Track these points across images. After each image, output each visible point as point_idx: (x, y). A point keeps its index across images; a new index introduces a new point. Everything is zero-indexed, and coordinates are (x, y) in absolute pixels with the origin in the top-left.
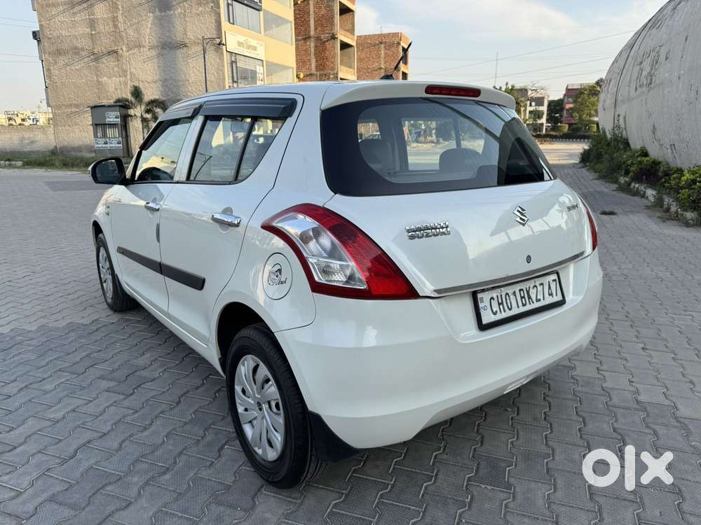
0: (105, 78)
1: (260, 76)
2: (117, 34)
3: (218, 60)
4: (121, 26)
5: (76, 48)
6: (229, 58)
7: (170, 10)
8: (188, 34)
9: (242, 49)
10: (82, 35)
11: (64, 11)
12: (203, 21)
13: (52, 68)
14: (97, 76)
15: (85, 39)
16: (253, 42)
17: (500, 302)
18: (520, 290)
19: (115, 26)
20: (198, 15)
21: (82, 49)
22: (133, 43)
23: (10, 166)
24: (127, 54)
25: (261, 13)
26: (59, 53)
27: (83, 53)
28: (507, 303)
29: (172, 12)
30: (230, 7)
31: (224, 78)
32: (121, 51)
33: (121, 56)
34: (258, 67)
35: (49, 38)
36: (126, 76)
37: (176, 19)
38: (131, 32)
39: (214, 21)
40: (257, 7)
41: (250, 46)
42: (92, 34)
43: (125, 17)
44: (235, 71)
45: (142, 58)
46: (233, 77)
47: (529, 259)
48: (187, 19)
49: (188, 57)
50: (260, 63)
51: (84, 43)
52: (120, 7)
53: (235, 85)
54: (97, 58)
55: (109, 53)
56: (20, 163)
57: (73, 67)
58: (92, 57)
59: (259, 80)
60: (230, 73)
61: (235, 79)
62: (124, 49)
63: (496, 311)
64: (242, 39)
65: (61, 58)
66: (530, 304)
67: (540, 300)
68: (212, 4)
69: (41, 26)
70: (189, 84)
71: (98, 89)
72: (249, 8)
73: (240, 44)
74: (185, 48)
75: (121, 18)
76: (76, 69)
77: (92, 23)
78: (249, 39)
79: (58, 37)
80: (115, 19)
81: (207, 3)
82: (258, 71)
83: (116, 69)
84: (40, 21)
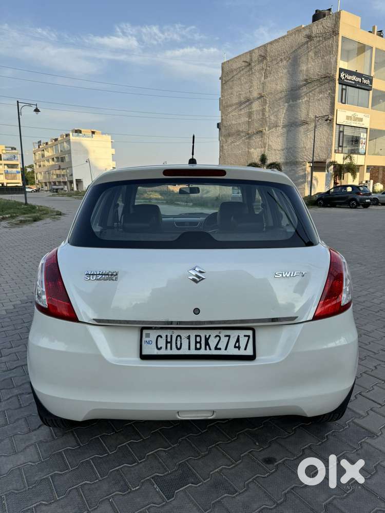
0: (253, 149)
1: (362, 141)
2: (263, 121)
3: (328, 131)
4: (267, 114)
5: (239, 131)
6: (338, 130)
7: (300, 100)
8: (310, 114)
9: (349, 121)
10: (243, 123)
11: (235, 109)
12: (321, 104)
13: (224, 145)
14: (248, 148)
15: (245, 125)
16: (360, 115)
17: (169, 340)
18: (196, 336)
19: (263, 114)
20: (319, 100)
21: (242, 132)
22: (272, 125)
23: (187, 206)
24: (268, 132)
25: (371, 92)
26: (229, 135)
27: (242, 134)
28: (176, 343)
29: (301, 100)
30: (344, 91)
31: (332, 144)
32: (264, 131)
33: (265, 134)
34: (362, 134)
35: (225, 127)
36: (265, 147)
37: (303, 105)
38: (272, 118)
39: (329, 103)
40: (368, 88)
41: (358, 118)
42: (249, 122)
43: (270, 107)
44: (341, 138)
45: (277, 134)
46: (339, 143)
47: (197, 311)
48: (310, 104)
49: (307, 131)
50: (365, 130)
51: (243, 128)
52: (268, 102)
53: (340, 149)
54: (249, 136)
55: (257, 133)
56: (191, 204)
57: (235, 144)
58: (247, 136)
59: (362, 144)
60: (337, 140)
61: (341, 144)
62: (267, 129)
63: (161, 348)
64: (350, 114)
65: (230, 138)
66: (206, 349)
67: (220, 349)
68: (329, 91)
69: (222, 120)
70: (306, 149)
71: (247, 157)
72: (360, 90)
73: (348, 118)
74: (306, 125)
75: (267, 109)
76: (237, 145)
77: (250, 115)
78: (357, 113)
79: (230, 125)
80: (263, 110)
81: (327, 91)
82: (362, 136)
83: (260, 143)
84: (222, 117)
